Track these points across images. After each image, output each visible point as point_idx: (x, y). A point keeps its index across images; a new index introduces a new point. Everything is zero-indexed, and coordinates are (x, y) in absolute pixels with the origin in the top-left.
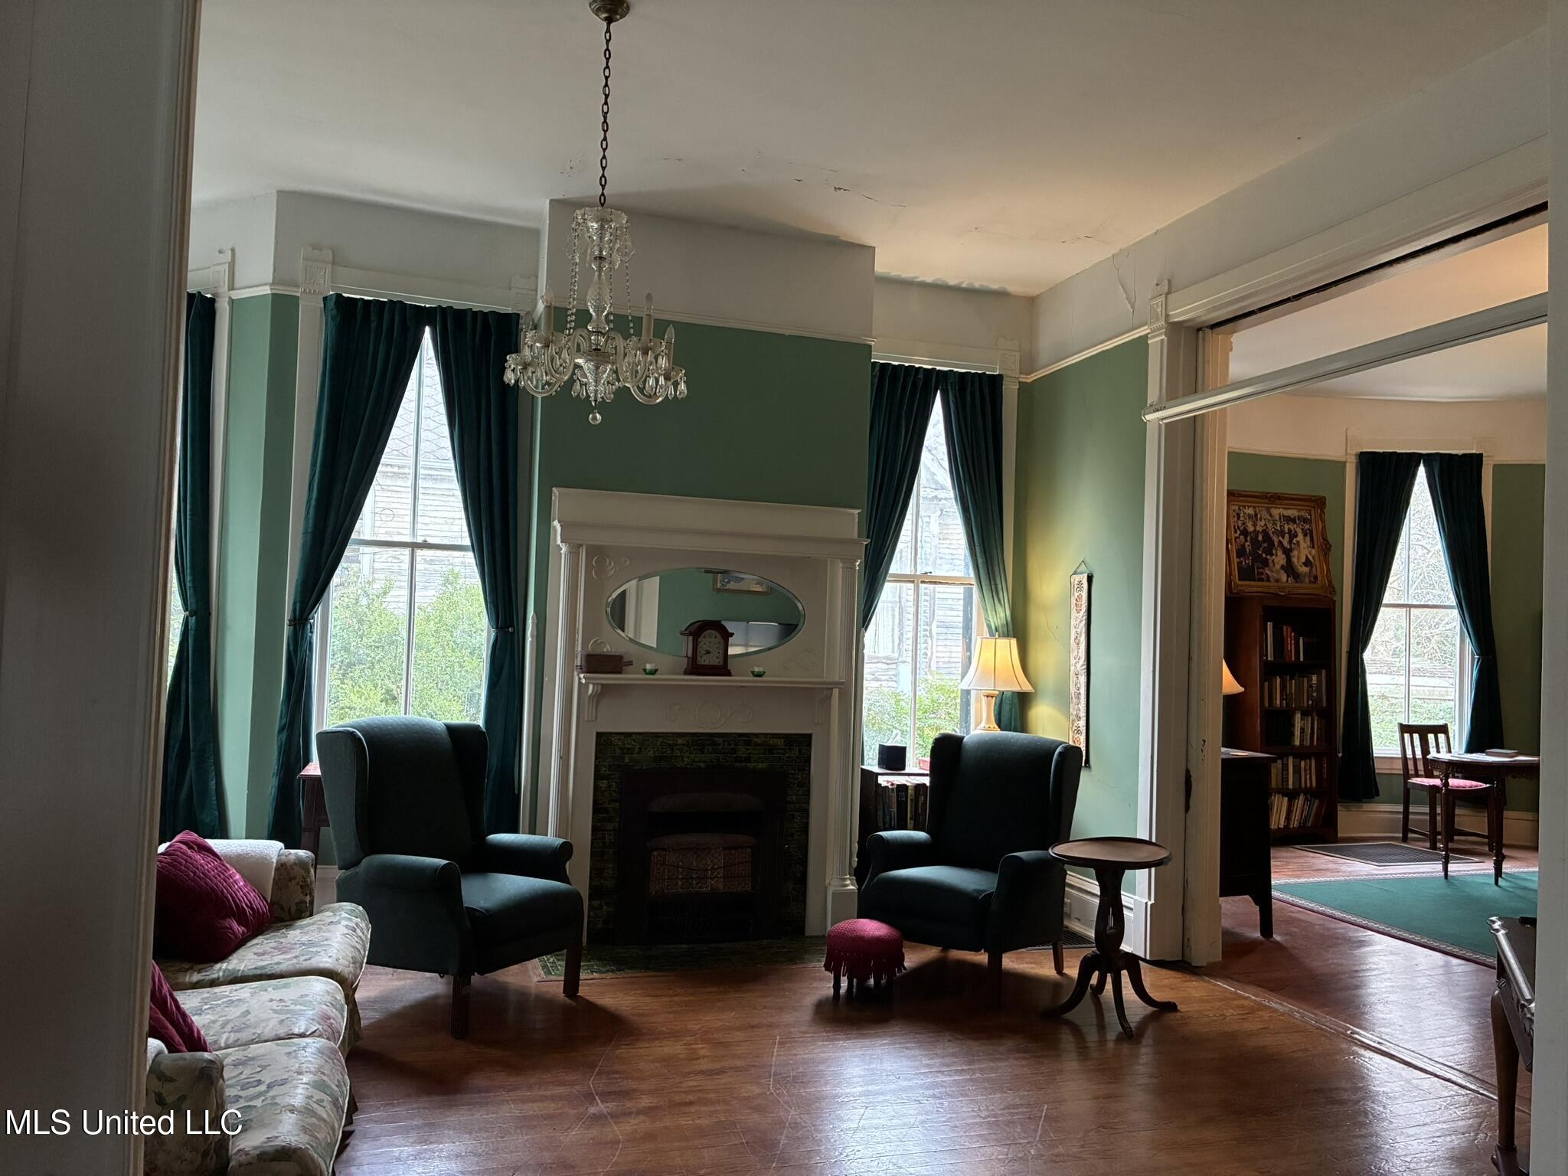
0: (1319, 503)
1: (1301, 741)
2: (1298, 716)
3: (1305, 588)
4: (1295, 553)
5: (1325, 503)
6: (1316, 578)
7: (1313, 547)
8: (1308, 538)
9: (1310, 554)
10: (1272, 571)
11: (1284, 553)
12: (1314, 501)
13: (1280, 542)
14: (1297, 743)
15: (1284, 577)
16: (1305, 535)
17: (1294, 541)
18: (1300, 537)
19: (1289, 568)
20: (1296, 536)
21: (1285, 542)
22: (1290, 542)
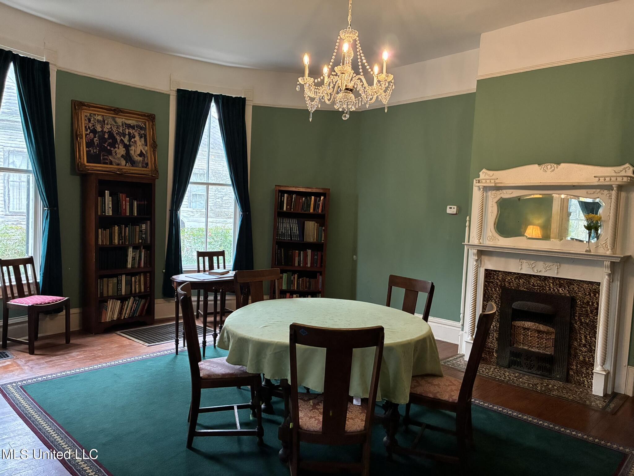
0: (151, 118)
1: (133, 265)
2: (130, 250)
3: (138, 170)
4: (133, 148)
5: (154, 118)
6: (147, 164)
7: (146, 145)
8: (143, 139)
9: (144, 149)
10: (114, 158)
11: (124, 147)
12: (148, 116)
13: (122, 140)
14: (129, 266)
15: (123, 162)
16: (141, 137)
17: (133, 140)
18: (137, 138)
19: (128, 157)
20: (134, 137)
21: (126, 140)
22: (130, 140)
